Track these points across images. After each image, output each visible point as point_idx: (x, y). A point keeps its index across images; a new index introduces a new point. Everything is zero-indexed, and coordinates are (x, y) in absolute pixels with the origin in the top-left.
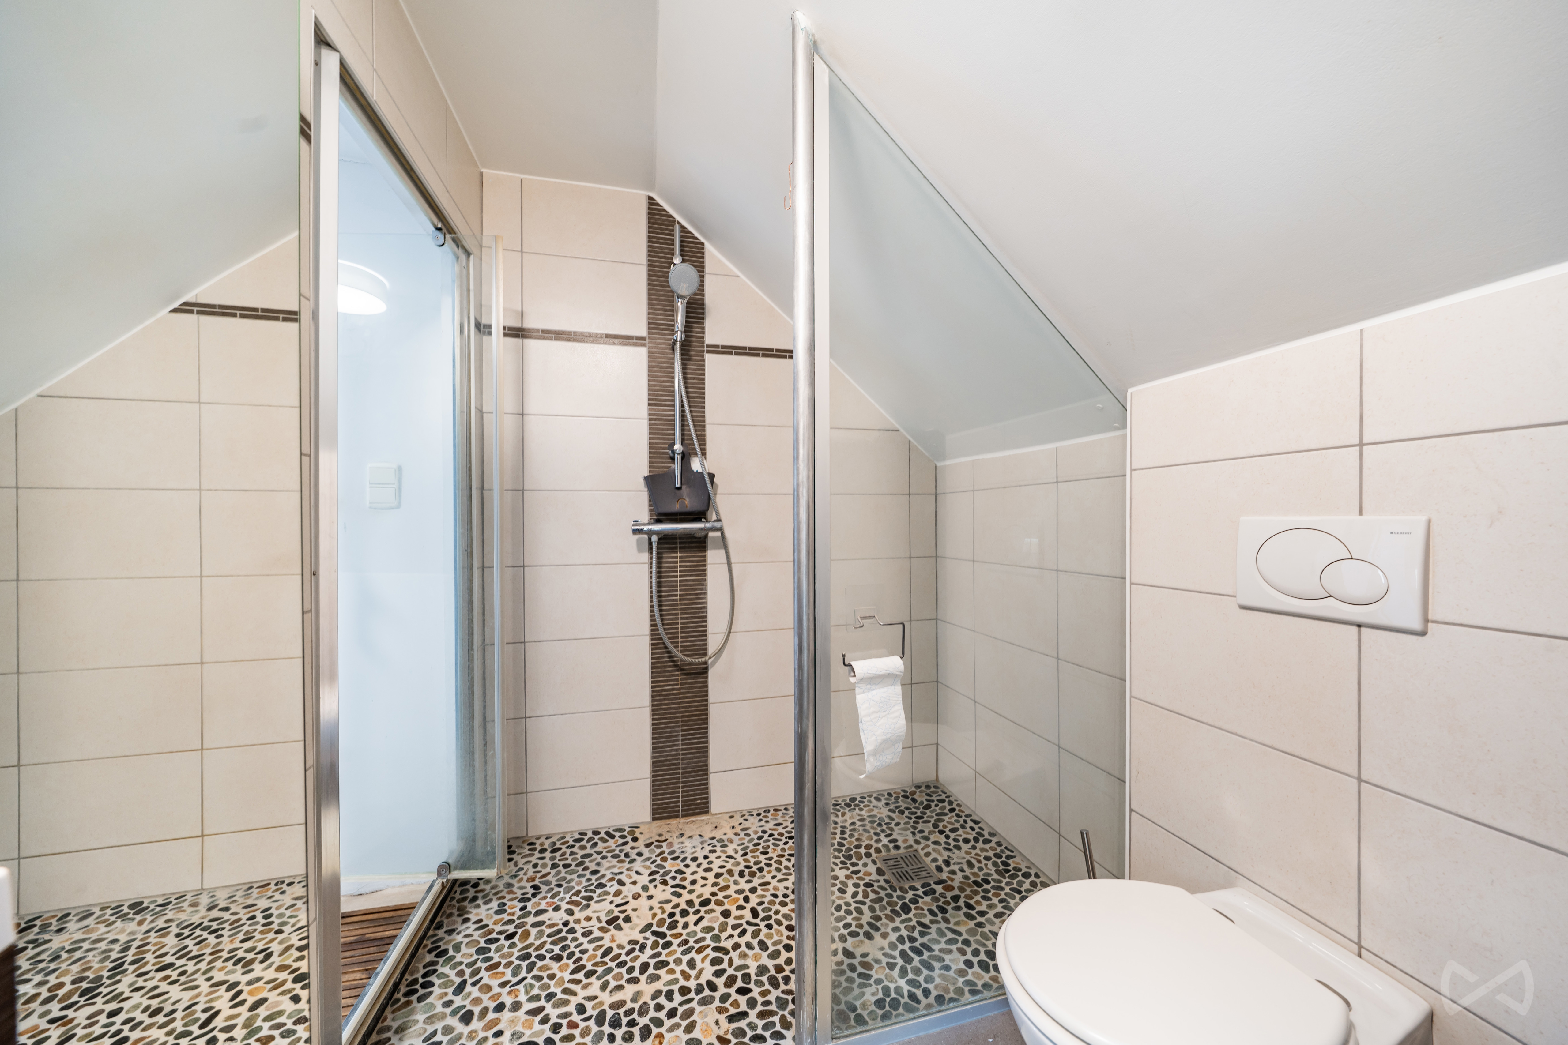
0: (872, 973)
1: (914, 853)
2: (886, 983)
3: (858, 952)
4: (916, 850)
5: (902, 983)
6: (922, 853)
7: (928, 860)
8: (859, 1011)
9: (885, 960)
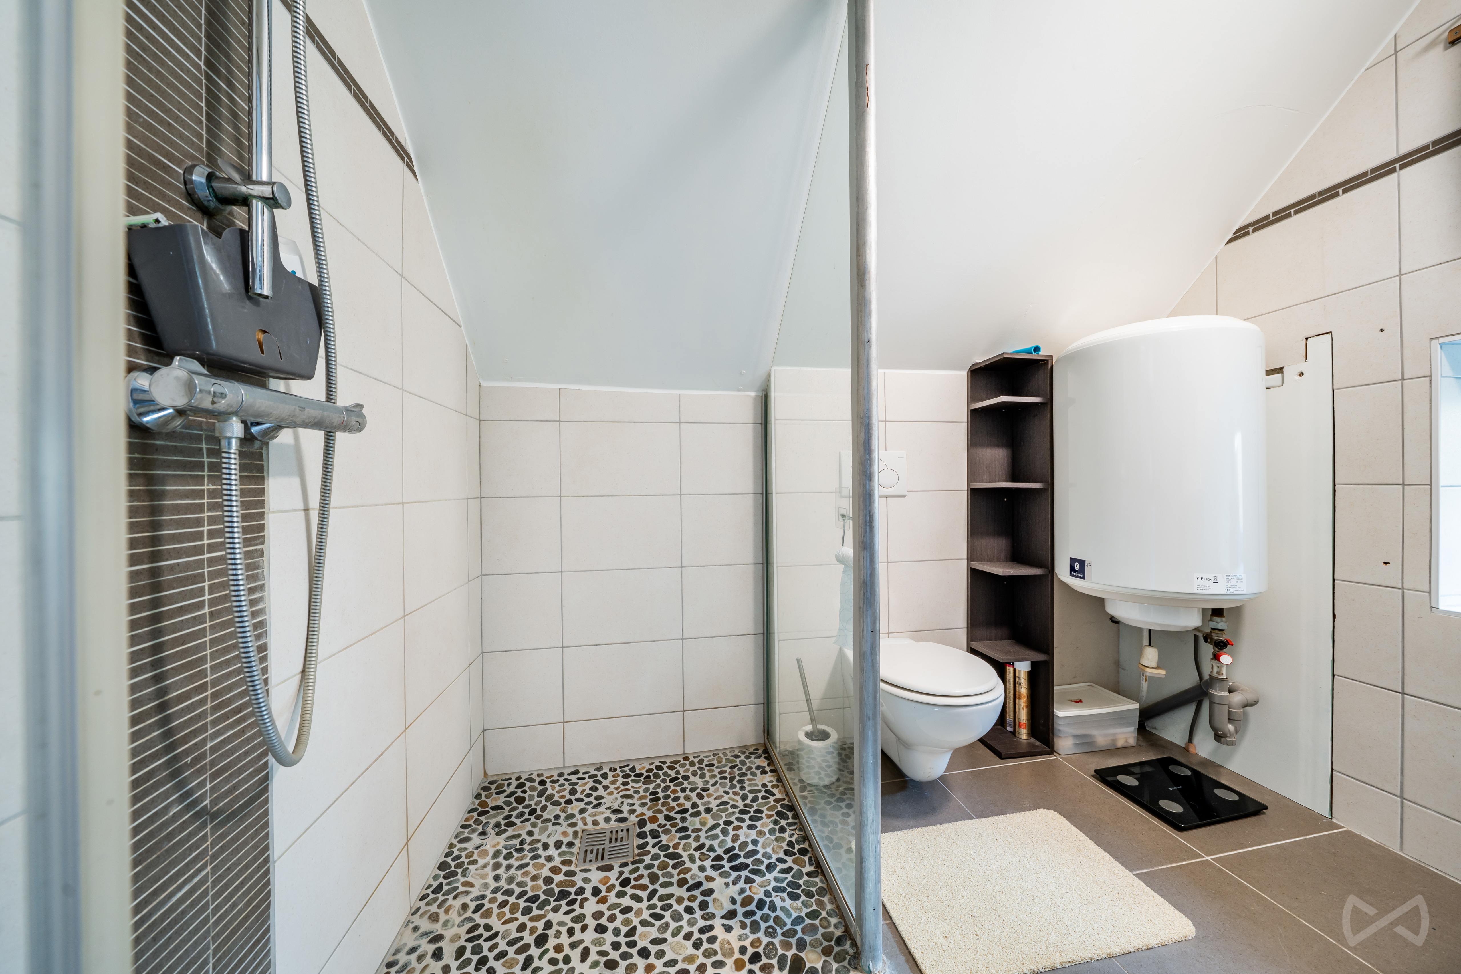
0: (757, 897)
1: (585, 833)
2: (770, 888)
3: (728, 906)
4: (583, 831)
5: (769, 876)
6: (590, 826)
7: (602, 825)
8: (803, 914)
9: (741, 884)
